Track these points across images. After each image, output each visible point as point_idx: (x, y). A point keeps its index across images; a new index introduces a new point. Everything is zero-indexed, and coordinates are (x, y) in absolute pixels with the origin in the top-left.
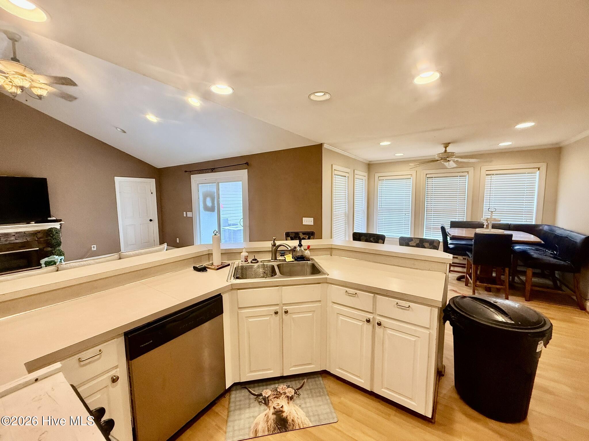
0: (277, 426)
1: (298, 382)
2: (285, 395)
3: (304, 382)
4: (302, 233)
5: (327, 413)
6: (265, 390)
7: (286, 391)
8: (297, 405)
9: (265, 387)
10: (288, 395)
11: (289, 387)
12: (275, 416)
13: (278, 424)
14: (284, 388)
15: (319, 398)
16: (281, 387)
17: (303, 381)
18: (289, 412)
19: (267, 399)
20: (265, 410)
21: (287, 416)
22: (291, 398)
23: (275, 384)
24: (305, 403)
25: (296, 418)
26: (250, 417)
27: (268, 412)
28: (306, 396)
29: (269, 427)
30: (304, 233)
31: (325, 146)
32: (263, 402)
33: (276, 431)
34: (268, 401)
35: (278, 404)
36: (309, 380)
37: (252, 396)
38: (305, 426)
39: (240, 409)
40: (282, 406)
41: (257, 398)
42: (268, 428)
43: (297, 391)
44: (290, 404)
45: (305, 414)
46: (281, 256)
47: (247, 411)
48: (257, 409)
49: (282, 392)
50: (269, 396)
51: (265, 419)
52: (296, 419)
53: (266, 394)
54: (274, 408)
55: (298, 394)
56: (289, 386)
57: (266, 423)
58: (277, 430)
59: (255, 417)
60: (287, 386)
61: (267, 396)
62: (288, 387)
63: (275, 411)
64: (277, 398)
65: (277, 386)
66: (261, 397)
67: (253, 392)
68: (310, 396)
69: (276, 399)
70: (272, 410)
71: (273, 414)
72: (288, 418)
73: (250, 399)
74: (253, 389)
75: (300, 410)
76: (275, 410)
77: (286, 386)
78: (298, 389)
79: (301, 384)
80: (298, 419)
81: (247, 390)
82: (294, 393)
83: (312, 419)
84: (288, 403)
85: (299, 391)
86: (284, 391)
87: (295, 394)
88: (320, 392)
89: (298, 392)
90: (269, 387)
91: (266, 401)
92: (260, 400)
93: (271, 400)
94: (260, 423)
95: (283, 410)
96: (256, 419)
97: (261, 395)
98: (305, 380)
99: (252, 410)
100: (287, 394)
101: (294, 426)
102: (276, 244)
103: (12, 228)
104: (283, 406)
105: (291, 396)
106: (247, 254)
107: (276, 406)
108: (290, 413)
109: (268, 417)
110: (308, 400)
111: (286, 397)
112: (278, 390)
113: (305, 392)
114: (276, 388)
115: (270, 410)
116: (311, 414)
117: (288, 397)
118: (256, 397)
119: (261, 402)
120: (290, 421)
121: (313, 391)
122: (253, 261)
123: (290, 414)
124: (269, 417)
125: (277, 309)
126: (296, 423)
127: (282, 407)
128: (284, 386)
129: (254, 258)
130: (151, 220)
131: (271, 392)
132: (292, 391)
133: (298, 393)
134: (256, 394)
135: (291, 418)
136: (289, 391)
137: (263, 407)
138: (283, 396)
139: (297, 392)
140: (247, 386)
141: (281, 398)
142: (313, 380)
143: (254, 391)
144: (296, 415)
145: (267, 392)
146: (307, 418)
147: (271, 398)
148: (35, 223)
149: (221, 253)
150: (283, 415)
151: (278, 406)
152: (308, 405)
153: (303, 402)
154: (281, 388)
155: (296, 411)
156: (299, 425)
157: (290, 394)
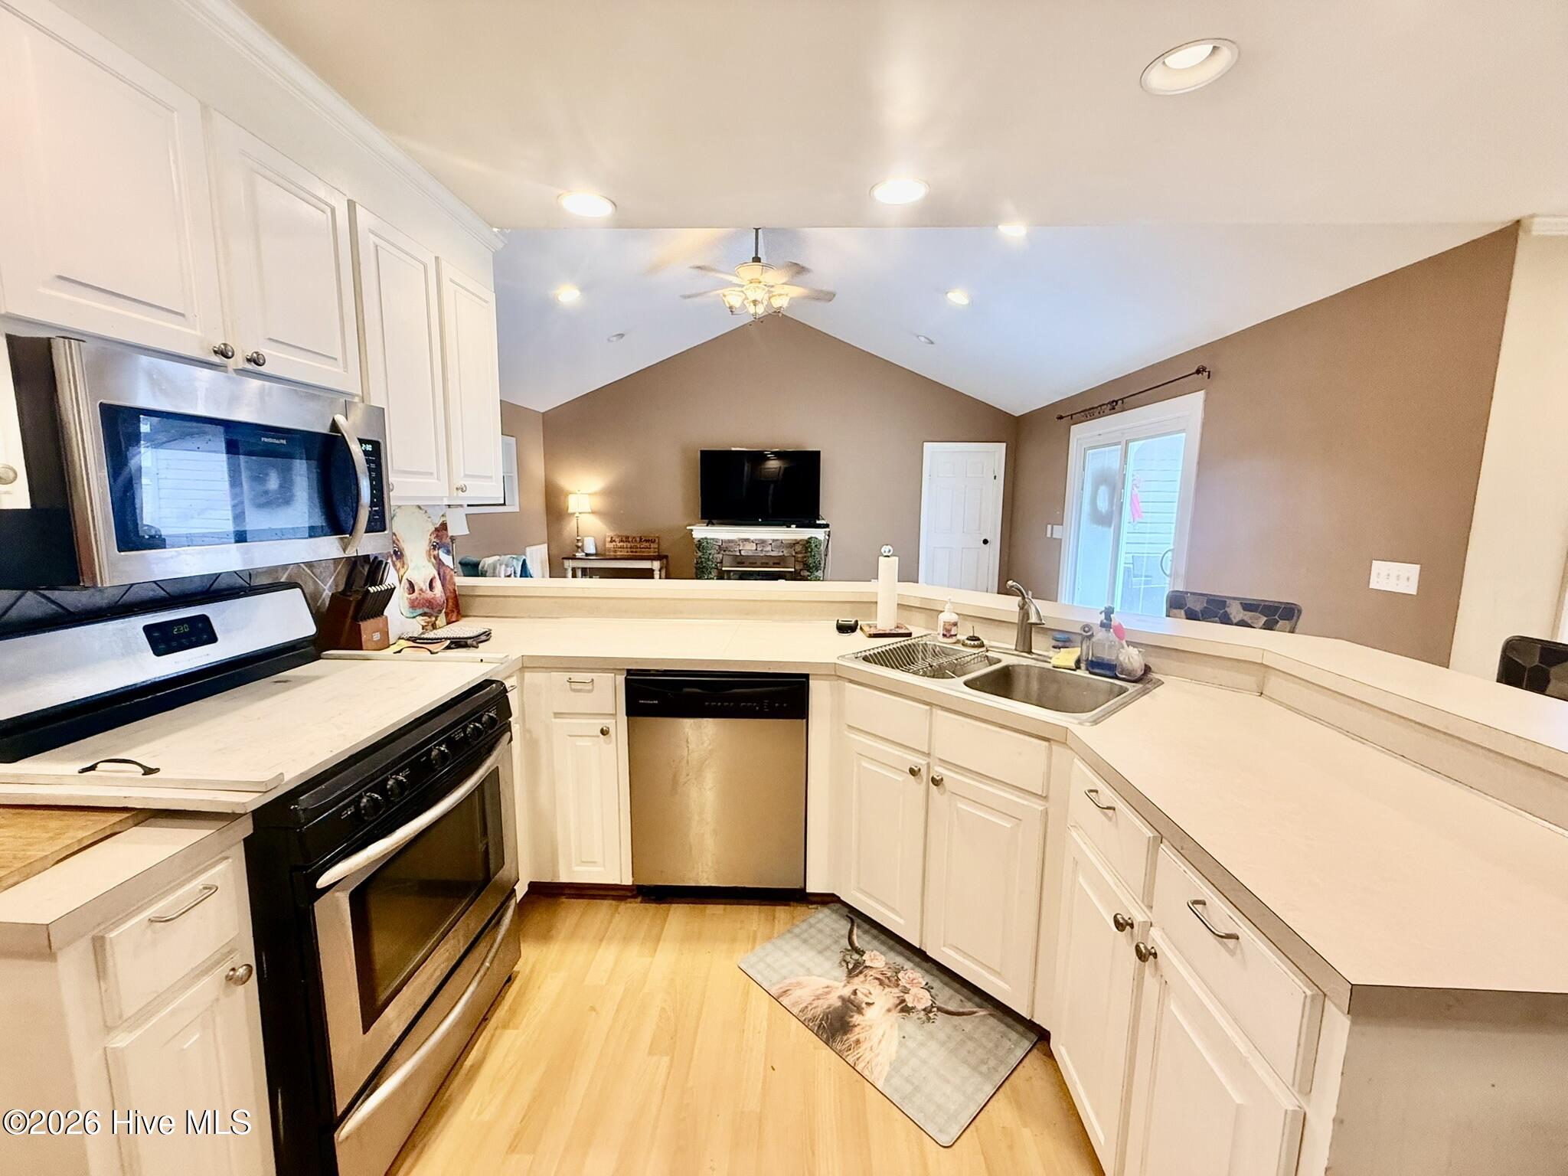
0: (822, 1020)
1: (961, 1001)
2: (902, 994)
3: (975, 1013)
5: (939, 1107)
6: (878, 953)
7: (913, 991)
8: (900, 1028)
9: (884, 948)
10: (907, 1000)
11: (929, 991)
12: (839, 1003)
13: (828, 1018)
14: (915, 981)
15: (965, 1071)
16: (913, 976)
17: (975, 1010)
18: (868, 1024)
19: (861, 968)
20: (836, 979)
21: (858, 1025)
22: (906, 1010)
23: (909, 959)
24: (922, 1044)
25: (870, 1045)
26: (802, 966)
27: (837, 988)
28: (942, 1036)
29: (810, 1008)
32: (850, 966)
33: (811, 1024)
34: (861, 972)
35: (870, 993)
36: (992, 1021)
37: (845, 942)
38: (866, 1073)
39: (805, 941)
40: (871, 1002)
41: (849, 950)
42: (806, 1007)
43: (935, 1009)
44: (890, 1014)
45: (894, 1058)
47: (811, 954)
48: (827, 965)
49: (903, 982)
50: (871, 967)
51: (819, 992)
52: (864, 1046)
53: (872, 960)
54: (855, 993)
55: (929, 1019)
56: (932, 988)
57: (813, 998)
58: (815, 1024)
59: (809, 972)
60: (927, 984)
61: (868, 964)
62: (928, 988)
63: (849, 997)
64: (881, 983)
65: (908, 965)
66: (856, 956)
67: (855, 937)
68: (952, 1045)
69: (877, 982)
70: (847, 992)
71: (841, 997)
72: (857, 1030)
73: (836, 942)
74: (860, 933)
75: (895, 1042)
76: (852, 997)
77: (924, 983)
78: (940, 1009)
79: (961, 1010)
80: (869, 1049)
81: (849, 926)
82: (923, 1007)
83: (896, 1081)
84: (889, 1010)
85: (939, 1013)
86: (908, 986)
87: (924, 1010)
88: (984, 1062)
89: (935, 1015)
90: (892, 955)
91: (855, 970)
92: (848, 958)
93: (866, 976)
94: (805, 987)
95: (864, 1012)
96: (807, 977)
97: (861, 953)
98: (982, 1013)
99: (820, 959)
100: (906, 996)
101: (847, 1051)
103: (771, 532)
104: (873, 1003)
105: (910, 1005)
106: (954, 618)
107: (862, 993)
108: (871, 1027)
109: (827, 993)
110: (933, 1045)
111: (898, 997)
112: (900, 975)
113: (948, 1029)
114: (902, 968)
115: (845, 986)
116: (906, 1071)
117: (903, 1001)
118: (850, 948)
119: (847, 963)
120: (852, 1037)
121: (970, 1045)
122: (969, 642)
123: (867, 1028)
124: (828, 996)
126: (856, 1052)
127: (868, 1004)
128: (921, 980)
129: (971, 635)
130: (985, 542)
131: (884, 965)
132: (923, 1001)
133: (931, 1015)
134: (857, 944)
135: (860, 1035)
136: (920, 996)
137: (842, 973)
138: (896, 991)
139: (931, 1012)
140: (857, 921)
141: (887, 990)
142: (1002, 1028)
143: (858, 937)
144: (875, 1040)
145: (877, 958)
146: (887, 1068)
147: (871, 973)
148: (796, 527)
149: (898, 604)
150: (852, 1017)
151: (866, 995)
152: (923, 1053)
153: (920, 1038)
154: (911, 976)
156: (858, 1059)
157: (914, 1000)
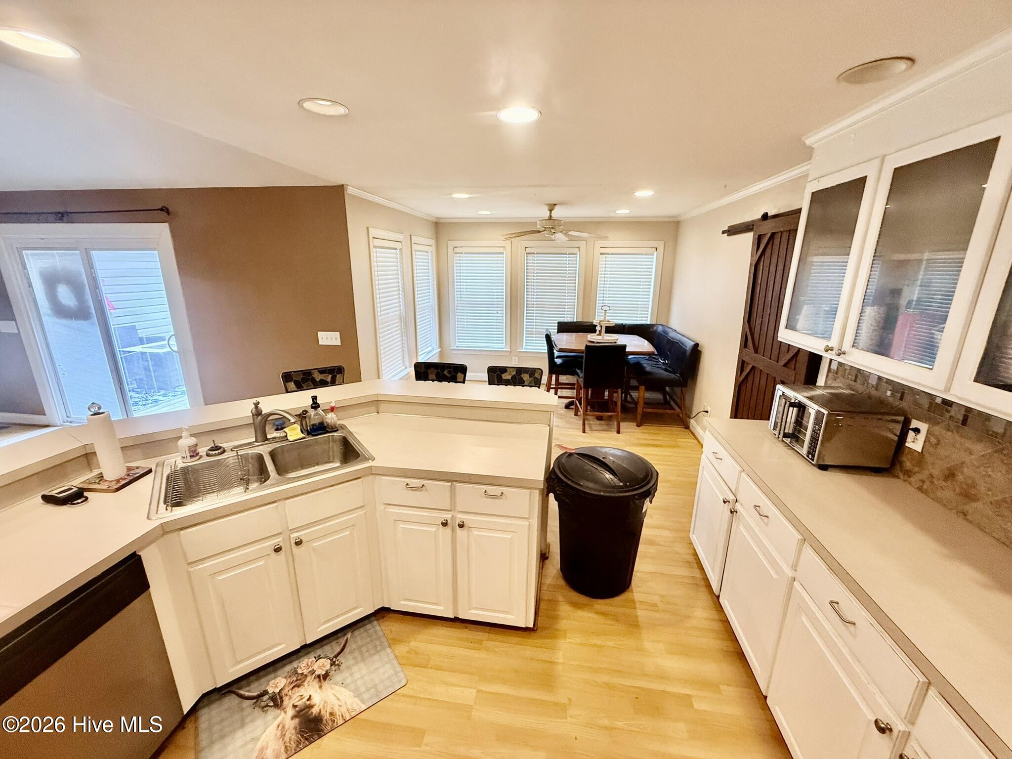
0: (302, 736)
1: (337, 643)
2: (314, 675)
3: (347, 639)
4: (318, 371)
5: (389, 678)
6: (273, 681)
7: (315, 667)
8: (336, 684)
9: (272, 676)
10: (319, 673)
11: (321, 658)
12: (297, 720)
13: (303, 732)
14: (309, 664)
15: (376, 657)
16: (303, 665)
17: (346, 638)
18: (323, 703)
19: (278, 697)
20: (275, 718)
21: (320, 710)
22: (326, 676)
23: (291, 662)
24: (352, 675)
25: (338, 706)
26: (247, 743)
27: (284, 718)
28: (351, 662)
29: (288, 744)
30: (322, 371)
31: (350, 190)
32: (271, 704)
33: (301, 746)
34: (281, 698)
35: (302, 696)
36: (356, 633)
37: (247, 703)
38: (353, 714)
39: (222, 737)
40: (308, 697)
41: (257, 702)
42: (286, 747)
43: (334, 659)
44: (323, 687)
45: (353, 694)
46: (276, 430)
47: (239, 734)
48: (259, 722)
49: (306, 672)
50: (282, 689)
51: (279, 733)
52: (336, 710)
53: (276, 687)
54: (295, 706)
55: (338, 665)
56: (320, 655)
57: (281, 739)
58: (303, 743)
59: (255, 740)
60: (315, 658)
61: (277, 690)
62: (319, 658)
63: (296, 711)
64: (299, 686)
65: (295, 664)
66: (266, 698)
67: (247, 694)
68: (359, 659)
69: (296, 688)
70: (291, 712)
71: (292, 718)
72: (323, 712)
73: (242, 709)
74: (247, 689)
75: (343, 690)
76: (297, 709)
77: (314, 659)
78: (336, 657)
79: (342, 645)
80: (339, 707)
81: (234, 696)
82: (329, 665)
83: (366, 696)
84: (320, 687)
85: (338, 658)
86: (310, 669)
87: (331, 665)
88: (376, 647)
89: (338, 660)
90: (279, 672)
91: (277, 701)
92: (263, 704)
93: (287, 695)
94: (267, 744)
95: (312, 704)
96: (260, 741)
97: (265, 693)
98: (349, 635)
99: (249, 728)
100: (316, 673)
101: (334, 723)
102: (262, 411)
104: (310, 696)
105: (324, 673)
106: (192, 441)
107: (298, 701)
108: (325, 702)
109: (283, 727)
110: (355, 669)
111: (315, 678)
112: (300, 671)
113: (350, 657)
114: (295, 668)
115: (285, 712)
116: (363, 689)
117: (319, 676)
118: (255, 700)
119: (267, 706)
120: (326, 716)
121: (364, 649)
122: (211, 452)
123: (326, 705)
124: (287, 727)
125: (280, 542)
126: (338, 716)
127: (308, 700)
128: (310, 660)
129: (213, 445)
131: (285, 680)
132: (326, 664)
133: (337, 663)
134: (255, 694)
135: (328, 711)
136: (321, 664)
137: (272, 713)
138: (309, 678)
139: (334, 662)
140: (234, 688)
141: (306, 684)
142: (362, 630)
143: (249, 691)
144: (337, 703)
145: (277, 683)
146: (357, 700)
147: (287, 690)
150: (312, 713)
151: (301, 699)
152: (357, 676)
153: (348, 674)
154: (304, 665)
155: (335, 696)
156: (342, 717)
157: (322, 669)
